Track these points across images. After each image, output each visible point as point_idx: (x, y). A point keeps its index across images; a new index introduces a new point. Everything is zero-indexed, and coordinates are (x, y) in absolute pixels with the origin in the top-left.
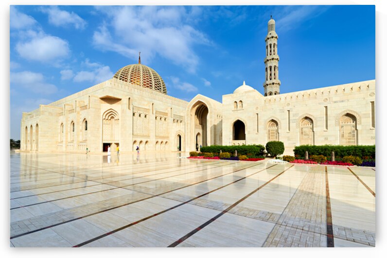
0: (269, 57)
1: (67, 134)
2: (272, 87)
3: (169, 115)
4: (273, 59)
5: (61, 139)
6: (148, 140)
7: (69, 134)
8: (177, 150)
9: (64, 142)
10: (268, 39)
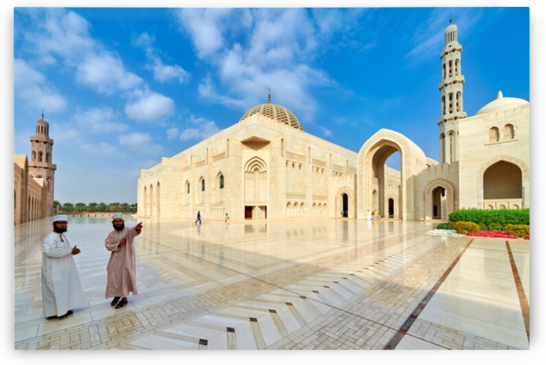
0: (448, 80)
1: (194, 194)
2: (453, 124)
3: (328, 164)
4: (454, 82)
5: (185, 201)
6: (304, 201)
7: (197, 194)
8: (340, 215)
9: (191, 206)
10: (446, 53)
